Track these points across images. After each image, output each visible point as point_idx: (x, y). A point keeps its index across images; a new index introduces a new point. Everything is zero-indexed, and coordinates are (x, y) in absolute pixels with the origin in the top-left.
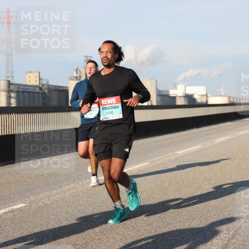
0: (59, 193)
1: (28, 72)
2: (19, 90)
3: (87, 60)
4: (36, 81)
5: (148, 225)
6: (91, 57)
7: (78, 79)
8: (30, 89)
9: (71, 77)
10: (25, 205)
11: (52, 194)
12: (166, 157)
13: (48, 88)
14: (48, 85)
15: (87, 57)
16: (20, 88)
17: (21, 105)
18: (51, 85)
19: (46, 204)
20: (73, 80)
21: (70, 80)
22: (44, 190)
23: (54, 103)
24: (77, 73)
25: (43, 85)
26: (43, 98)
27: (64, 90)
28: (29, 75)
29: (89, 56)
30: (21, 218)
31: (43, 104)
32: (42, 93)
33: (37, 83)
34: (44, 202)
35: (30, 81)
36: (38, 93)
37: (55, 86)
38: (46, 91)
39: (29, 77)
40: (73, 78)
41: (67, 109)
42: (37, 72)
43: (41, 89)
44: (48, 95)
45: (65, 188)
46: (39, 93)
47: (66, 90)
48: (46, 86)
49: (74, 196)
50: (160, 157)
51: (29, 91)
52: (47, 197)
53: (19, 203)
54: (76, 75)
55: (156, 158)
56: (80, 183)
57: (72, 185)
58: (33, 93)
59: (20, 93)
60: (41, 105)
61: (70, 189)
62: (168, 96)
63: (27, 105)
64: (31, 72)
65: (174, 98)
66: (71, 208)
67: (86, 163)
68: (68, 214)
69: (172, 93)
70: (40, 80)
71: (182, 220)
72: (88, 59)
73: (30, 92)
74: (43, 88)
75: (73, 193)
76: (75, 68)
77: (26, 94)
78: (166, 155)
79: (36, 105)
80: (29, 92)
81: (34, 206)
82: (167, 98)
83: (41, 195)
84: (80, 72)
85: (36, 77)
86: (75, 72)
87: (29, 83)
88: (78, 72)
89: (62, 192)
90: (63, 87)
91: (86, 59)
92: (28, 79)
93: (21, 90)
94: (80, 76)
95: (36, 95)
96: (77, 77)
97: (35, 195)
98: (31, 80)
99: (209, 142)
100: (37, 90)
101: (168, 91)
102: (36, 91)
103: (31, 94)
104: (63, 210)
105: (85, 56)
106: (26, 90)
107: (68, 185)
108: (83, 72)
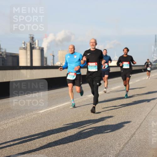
0: (13, 122)
3: (31, 37)
6: (34, 35)
7: (25, 49)
11: (9, 122)
15: (31, 35)
18: (7, 53)
19: (4, 129)
20: (22, 49)
21: (20, 49)
22: (3, 119)
23: (10, 64)
24: (24, 45)
25: (3, 53)
26: (2, 61)
29: (32, 35)
31: (3, 64)
32: (2, 58)
34: (3, 127)
37: (10, 53)
38: (4, 56)
40: (22, 48)
41: (18, 68)
43: (1, 55)
44: (6, 59)
45: (17, 118)
46: (0, 57)
47: (17, 56)
49: (22, 124)
50: (77, 99)
52: (5, 124)
54: (24, 47)
56: (27, 115)
57: (21, 116)
60: (1, 65)
61: (20, 119)
66: (21, 131)
68: (19, 134)
72: (32, 36)
76: (23, 42)
84: (26, 44)
86: (23, 45)
89: (15, 121)
90: (15, 54)
91: (30, 36)
94: (27, 47)
105: (29, 35)
107: (18, 116)
108: (29, 44)
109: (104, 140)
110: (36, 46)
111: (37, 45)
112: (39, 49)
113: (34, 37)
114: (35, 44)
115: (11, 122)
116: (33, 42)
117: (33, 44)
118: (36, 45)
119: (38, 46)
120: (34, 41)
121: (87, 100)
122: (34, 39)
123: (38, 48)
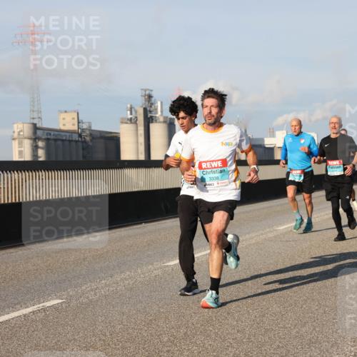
0: (109, 285)
1: (61, 112)
2: (49, 137)
3: (145, 95)
4: (74, 125)
5: (238, 331)
6: (151, 91)
7: (133, 121)
8: (66, 136)
9: (122, 119)
10: (61, 301)
11: (100, 286)
12: (262, 234)
13: (91, 135)
14: (90, 130)
15: (145, 90)
16: (50, 134)
17: (54, 159)
18: (94, 131)
19: (91, 301)
20: (127, 123)
21: (122, 123)
22: (87, 280)
23: (100, 156)
24: (131, 114)
25: (83, 130)
26: (83, 149)
27: (114, 137)
28: (63, 115)
29: (149, 90)
30: (56, 320)
31: (84, 157)
32: (82, 142)
33: (75, 128)
34: (88, 298)
35: (64, 125)
36: (76, 142)
37: (100, 132)
38: (88, 139)
39: (64, 119)
40: (126, 121)
41: (118, 164)
42: (75, 112)
43: (80, 136)
44: (91, 144)
45: (118, 277)
46: (78, 141)
47: (116, 137)
48: (88, 132)
49: (132, 289)
50: (253, 235)
51: (64, 138)
52: (92, 290)
53: (52, 299)
54: (130, 116)
55: (247, 236)
56: (139, 271)
57: (128, 273)
58: (70, 141)
59: (50, 142)
60: (81, 159)
61: (125, 279)
62: (262, 146)
63: (60, 159)
64: (66, 112)
65: (271, 150)
66: (127, 307)
67: (147, 242)
68: (123, 313)
69: (268, 142)
70: (79, 123)
71: (287, 326)
72: (147, 92)
73: (65, 140)
74: (83, 134)
75: (129, 284)
76: (129, 106)
77: (60, 143)
78: (261, 232)
79: (74, 159)
80: (63, 140)
81: (74, 303)
82: (261, 150)
83: (84, 288)
84: (136, 112)
85: (73, 119)
86: (129, 112)
87: (63, 128)
88: (133, 112)
89: (114, 283)
90: (111, 133)
91: (144, 93)
92: (62, 122)
93: (52, 137)
94: (136, 117)
95: (74, 144)
96: (131, 119)
97: (76, 287)
98: (66, 123)
99: (322, 214)
100: (75, 137)
101: (263, 140)
102: (74, 139)
103: (67, 143)
104: (116, 309)
105: (142, 89)
106: (59, 137)
107: (121, 272)
108: (141, 111)
109: (317, 329)
110: (157, 115)
111: (159, 113)
112: (165, 122)
113: (153, 94)
114: (156, 109)
115: (106, 285)
116: (151, 107)
117: (150, 112)
118: (157, 113)
119: (162, 115)
120: (152, 104)
121: (275, 237)
122: (153, 99)
123: (162, 119)
